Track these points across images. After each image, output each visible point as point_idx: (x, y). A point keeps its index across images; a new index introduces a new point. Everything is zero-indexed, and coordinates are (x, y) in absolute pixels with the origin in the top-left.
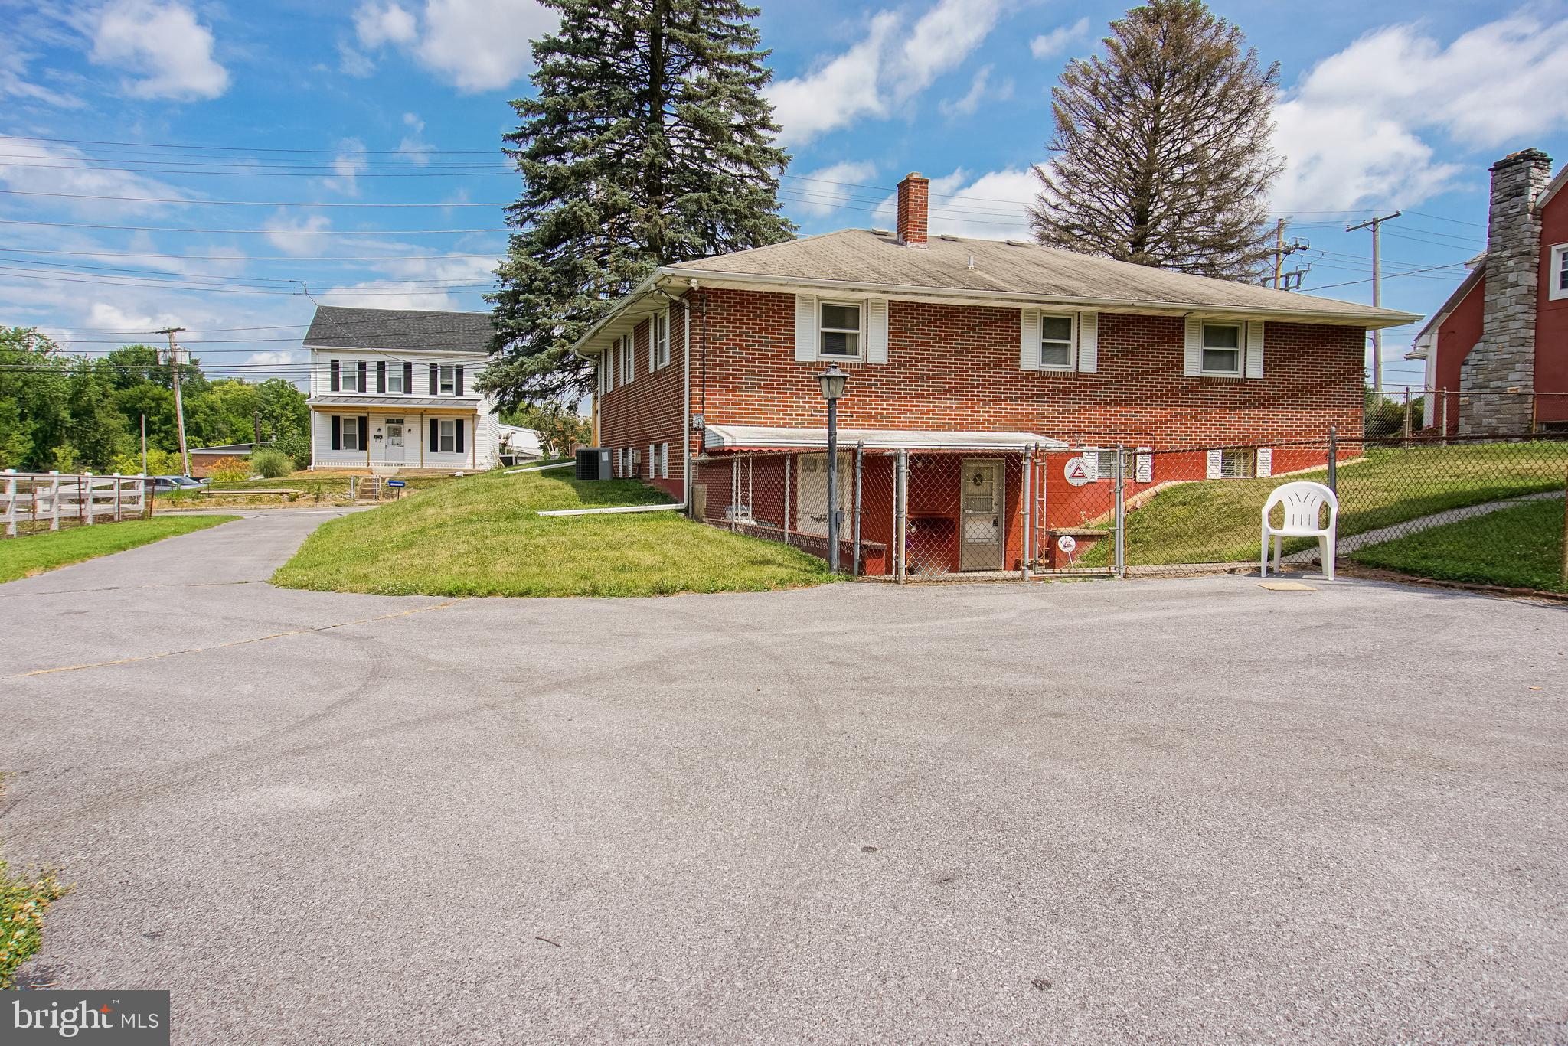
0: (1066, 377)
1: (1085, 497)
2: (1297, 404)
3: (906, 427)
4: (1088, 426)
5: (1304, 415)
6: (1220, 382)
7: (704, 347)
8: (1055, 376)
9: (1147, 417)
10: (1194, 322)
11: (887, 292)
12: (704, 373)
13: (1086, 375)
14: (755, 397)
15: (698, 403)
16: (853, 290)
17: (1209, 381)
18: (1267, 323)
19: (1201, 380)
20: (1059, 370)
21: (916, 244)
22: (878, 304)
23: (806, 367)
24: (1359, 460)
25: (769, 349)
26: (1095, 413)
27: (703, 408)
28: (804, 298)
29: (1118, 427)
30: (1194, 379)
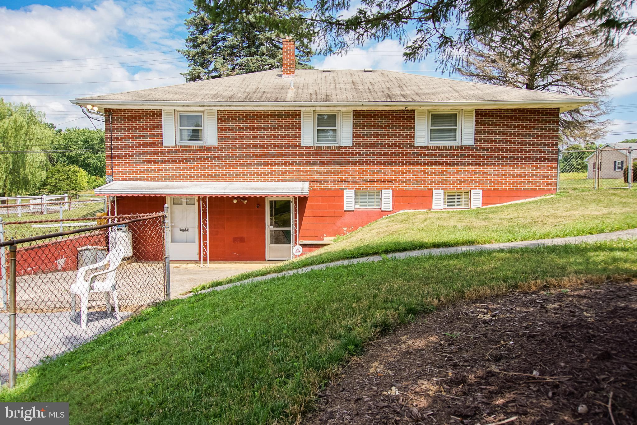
0: (332, 149)
1: (347, 219)
2: (502, 160)
3: (230, 180)
4: (347, 178)
5: (508, 168)
6: (442, 149)
7: (112, 140)
8: (324, 149)
9: (388, 172)
10: (422, 112)
11: (204, 106)
12: (112, 154)
13: (345, 148)
14: (142, 166)
15: (109, 169)
16: (183, 106)
17: (434, 149)
18: (477, 111)
19: (427, 148)
20: (327, 145)
21: (287, 76)
22: (210, 113)
23: (169, 149)
24: (552, 196)
25: (148, 139)
26: (353, 170)
27: (112, 172)
28: (166, 112)
29: (368, 178)
30: (422, 147)
